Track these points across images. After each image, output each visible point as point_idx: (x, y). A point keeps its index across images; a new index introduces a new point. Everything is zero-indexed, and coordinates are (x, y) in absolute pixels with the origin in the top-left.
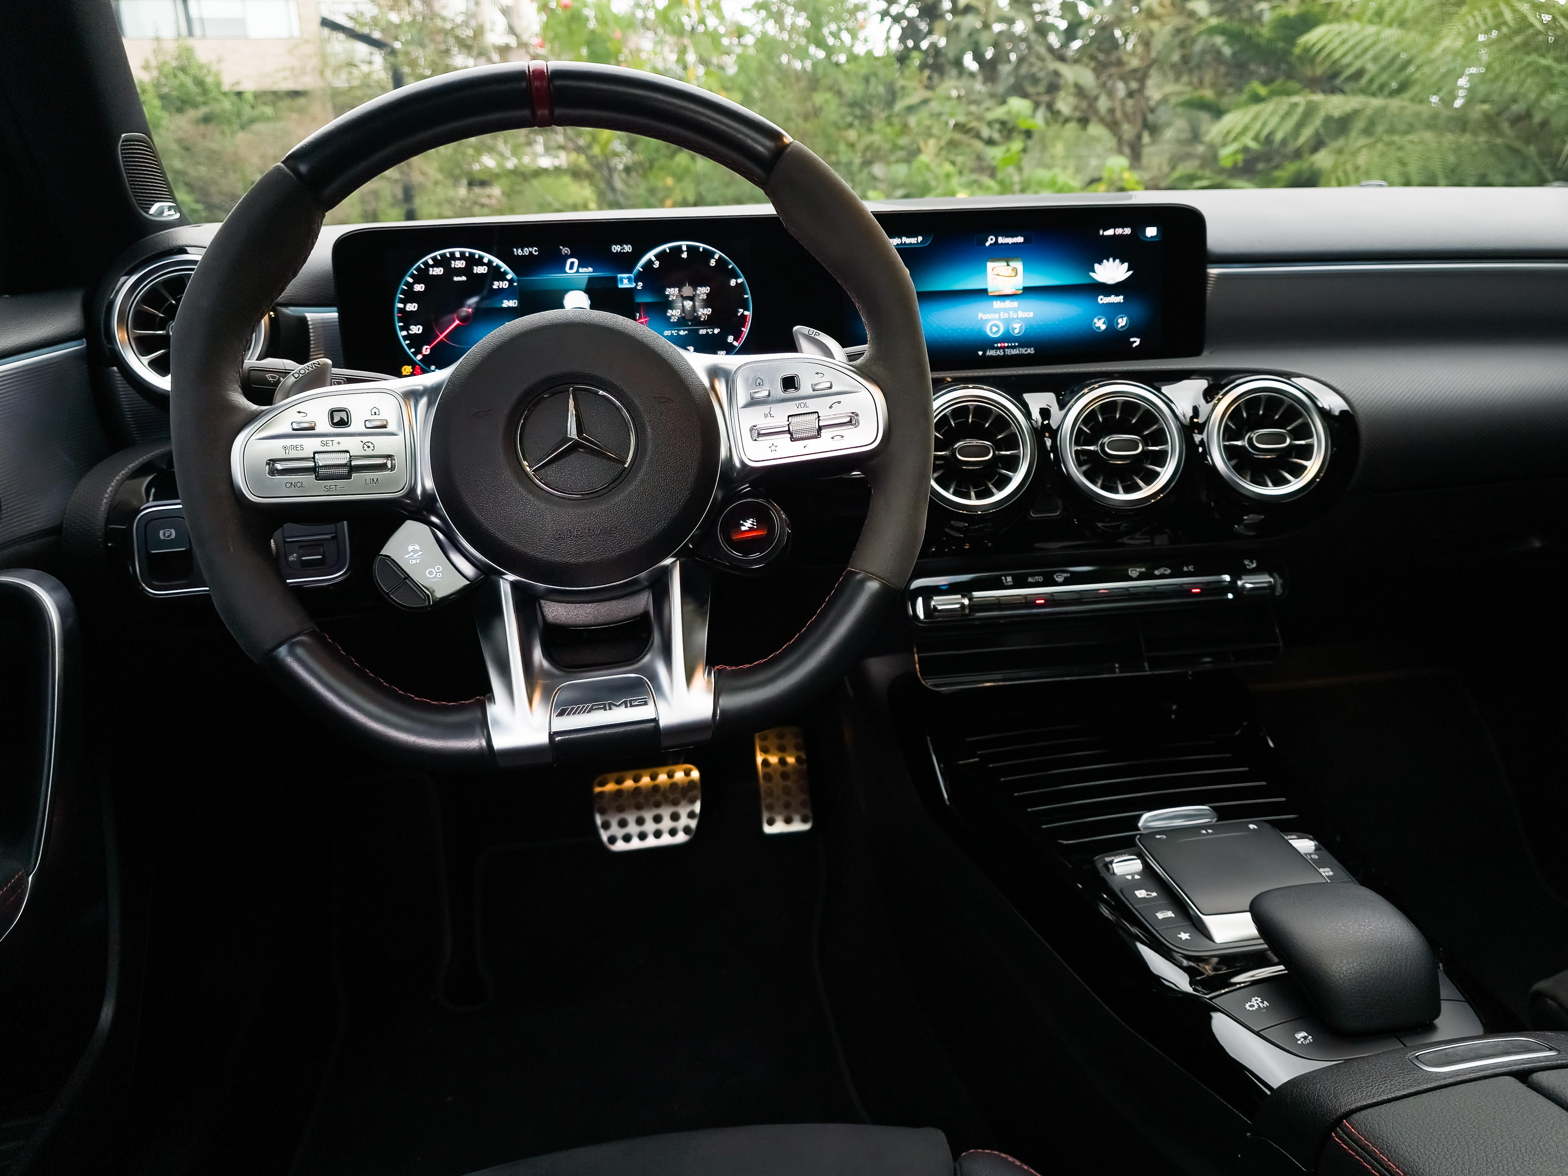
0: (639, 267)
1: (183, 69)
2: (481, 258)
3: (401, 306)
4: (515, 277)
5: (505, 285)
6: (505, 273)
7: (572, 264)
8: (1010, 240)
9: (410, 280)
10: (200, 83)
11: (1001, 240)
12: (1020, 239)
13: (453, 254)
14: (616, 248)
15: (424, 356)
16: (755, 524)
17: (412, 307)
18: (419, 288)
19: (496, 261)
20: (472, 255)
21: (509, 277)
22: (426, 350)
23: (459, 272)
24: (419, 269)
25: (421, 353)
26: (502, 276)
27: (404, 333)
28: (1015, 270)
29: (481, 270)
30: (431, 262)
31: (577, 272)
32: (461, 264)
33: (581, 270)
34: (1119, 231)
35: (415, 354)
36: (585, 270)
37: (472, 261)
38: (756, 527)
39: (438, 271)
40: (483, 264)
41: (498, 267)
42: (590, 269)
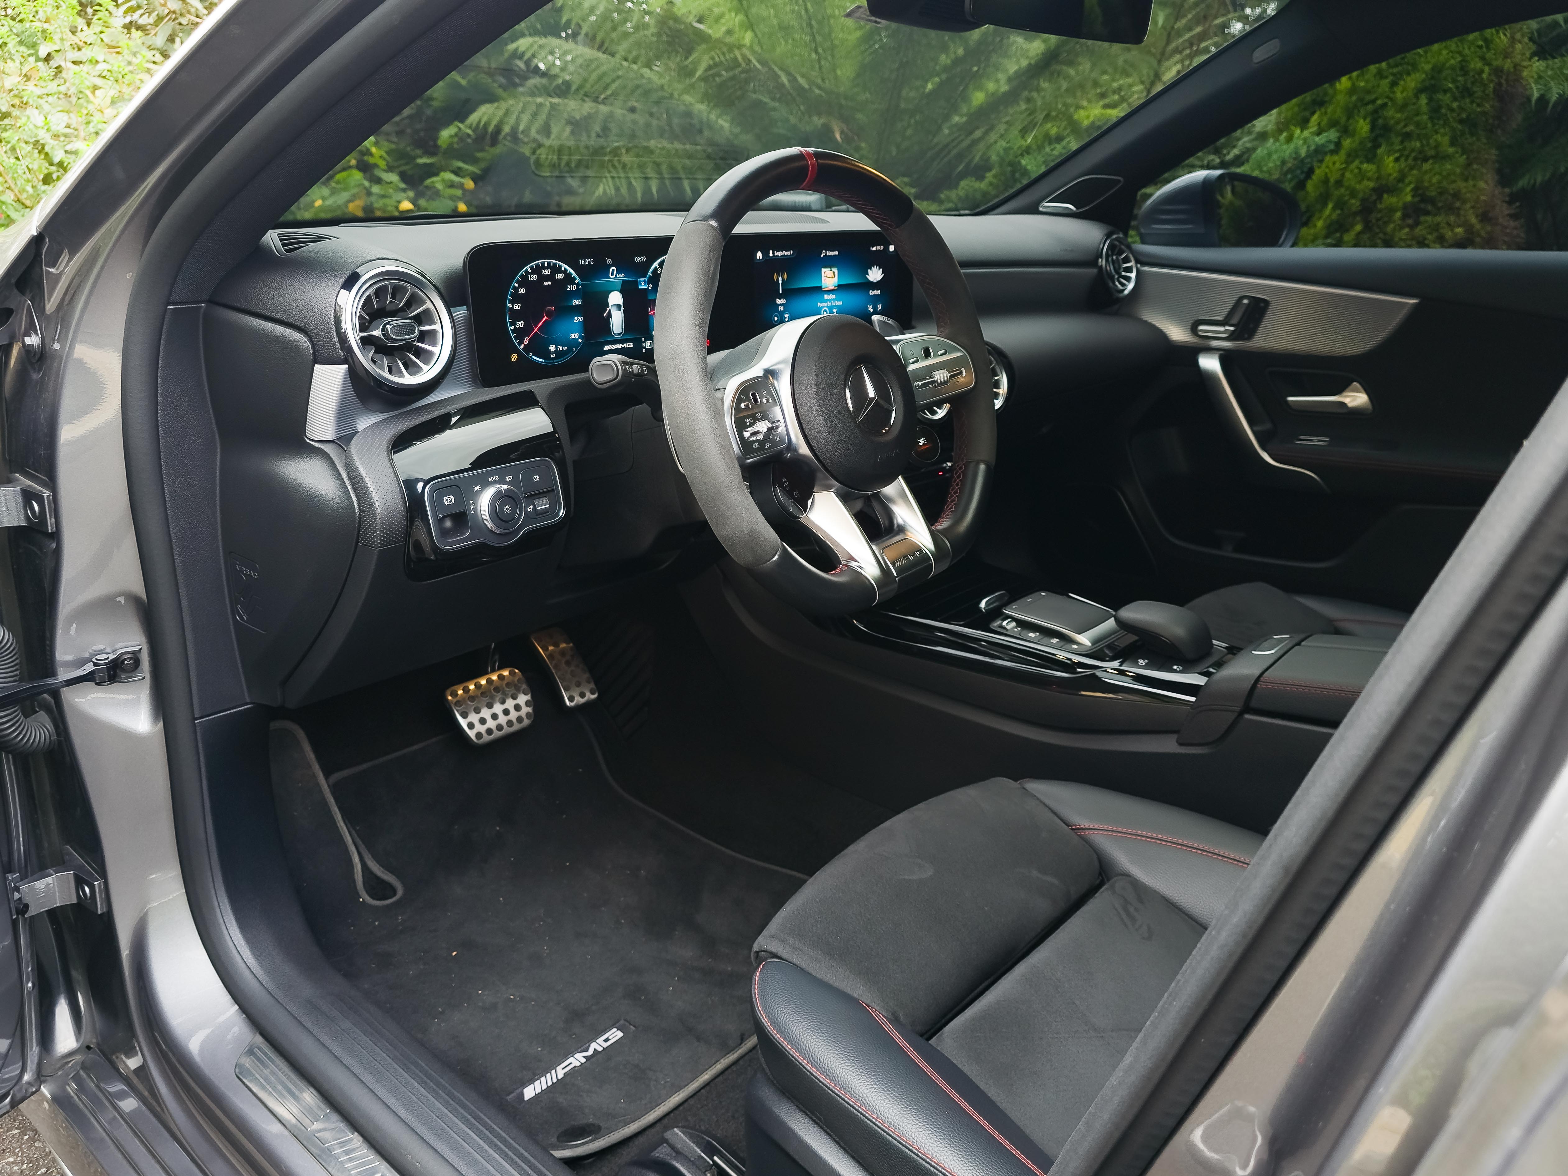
0: (650, 273)
2: (560, 267)
3: (510, 306)
4: (580, 282)
5: (574, 288)
6: (575, 279)
7: (613, 270)
8: (832, 253)
9: (516, 285)
11: (828, 253)
12: (836, 253)
13: (543, 264)
14: (637, 259)
15: (525, 345)
17: (517, 307)
18: (522, 291)
19: (570, 270)
20: (555, 264)
21: (576, 282)
22: (526, 341)
23: (547, 278)
24: (522, 276)
25: (523, 343)
26: (571, 281)
27: (512, 328)
28: (834, 273)
29: (560, 276)
30: (529, 270)
31: (616, 277)
32: (547, 272)
33: (618, 276)
34: (879, 248)
35: (520, 344)
36: (620, 275)
37: (556, 270)
39: (533, 278)
40: (561, 272)
41: (570, 274)
42: (623, 275)
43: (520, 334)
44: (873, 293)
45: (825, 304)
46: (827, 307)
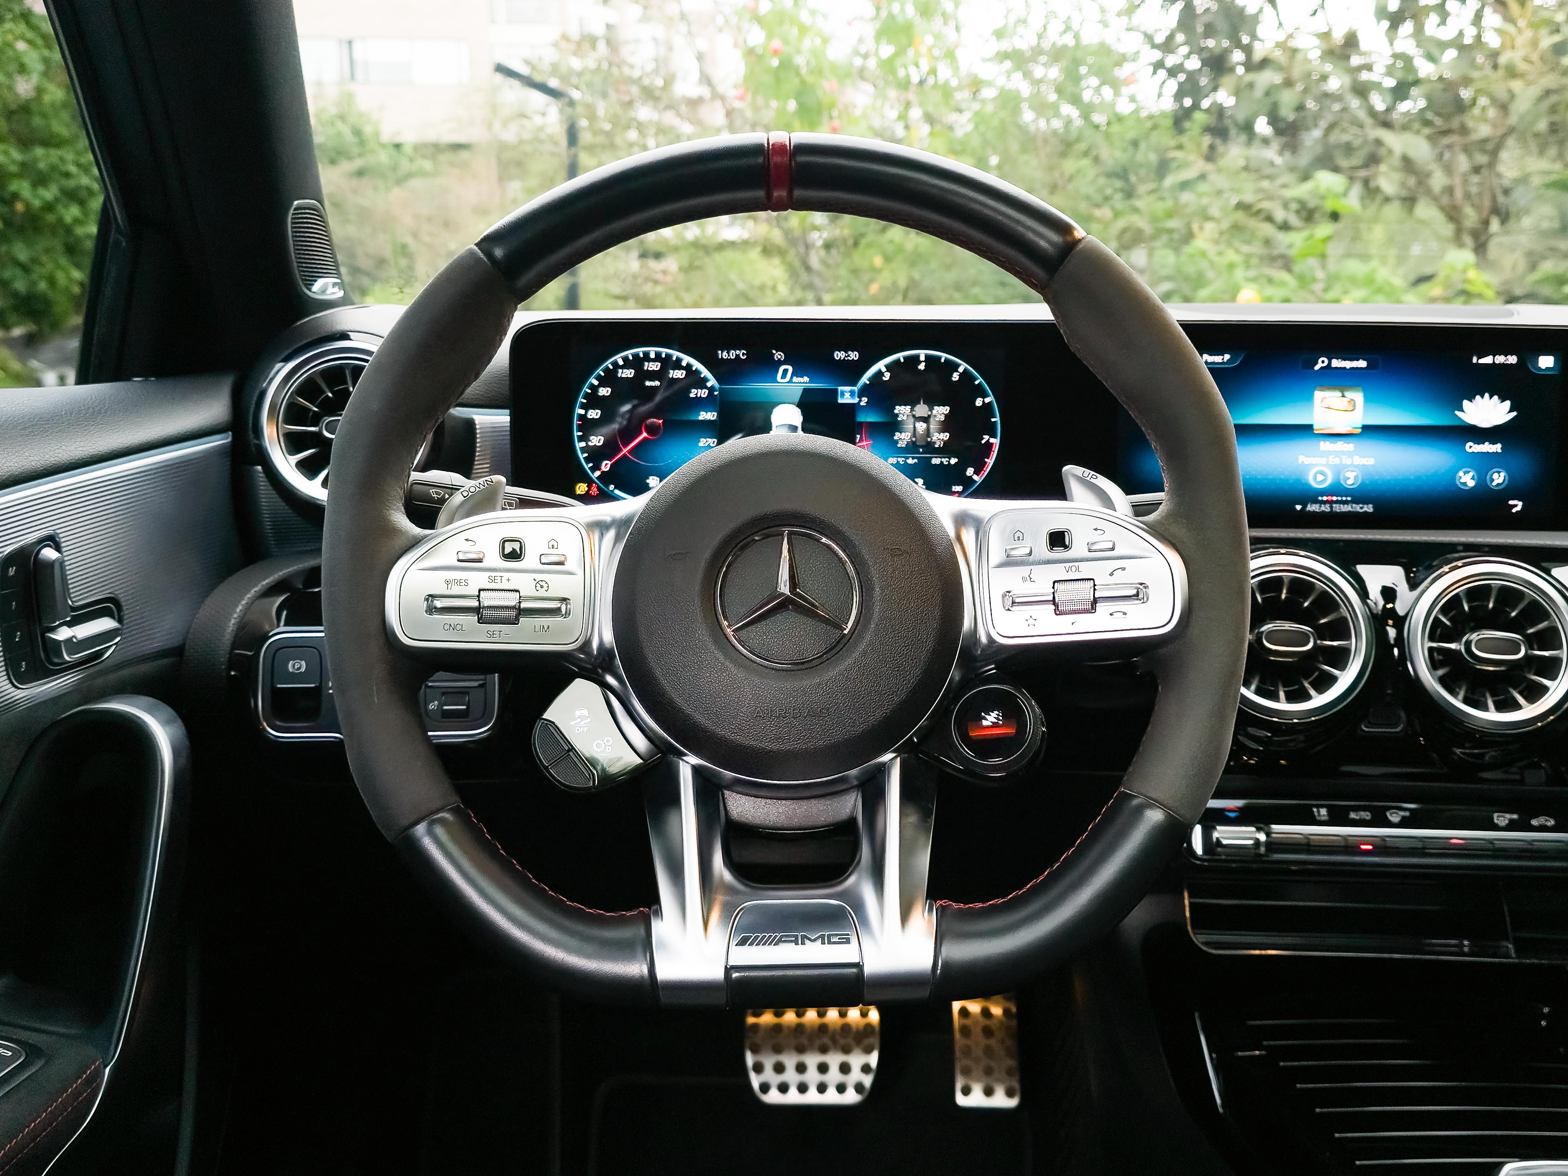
0: (865, 379)
1: (342, 117)
2: (679, 360)
3: (582, 412)
4: (717, 385)
5: (703, 393)
6: (705, 380)
7: (786, 371)
8: (1348, 364)
9: (596, 383)
10: (357, 132)
11: (1335, 363)
12: (1362, 364)
13: (646, 354)
14: (839, 355)
15: (603, 472)
16: (1001, 718)
17: (594, 414)
18: (604, 392)
19: (697, 365)
20: (669, 356)
21: (709, 384)
22: (606, 466)
23: (652, 375)
24: (606, 370)
25: (600, 469)
26: (701, 383)
27: (583, 444)
28: (1353, 402)
29: (679, 374)
30: (621, 362)
31: (790, 381)
32: (655, 366)
33: (795, 379)
34: (1500, 359)
35: (593, 469)
36: (800, 379)
37: (667, 363)
38: (1001, 722)
39: (629, 373)
40: (680, 367)
41: (697, 372)
42: (806, 379)
43: (596, 456)
44: (1472, 448)
45: (1323, 461)
46: (1327, 465)
